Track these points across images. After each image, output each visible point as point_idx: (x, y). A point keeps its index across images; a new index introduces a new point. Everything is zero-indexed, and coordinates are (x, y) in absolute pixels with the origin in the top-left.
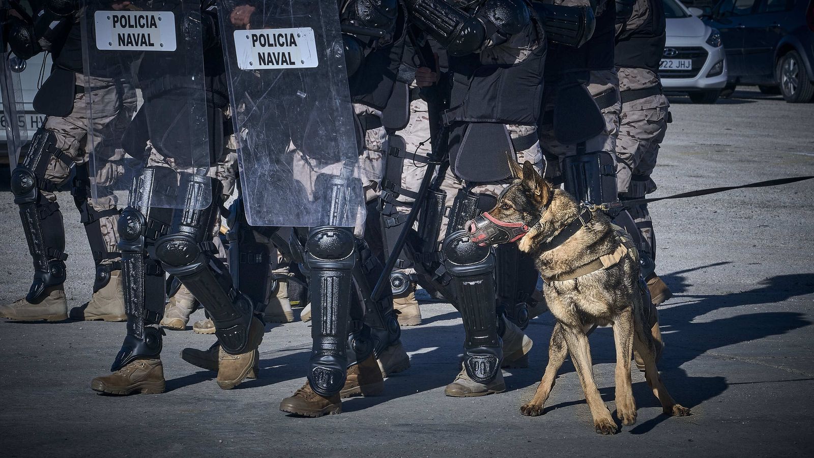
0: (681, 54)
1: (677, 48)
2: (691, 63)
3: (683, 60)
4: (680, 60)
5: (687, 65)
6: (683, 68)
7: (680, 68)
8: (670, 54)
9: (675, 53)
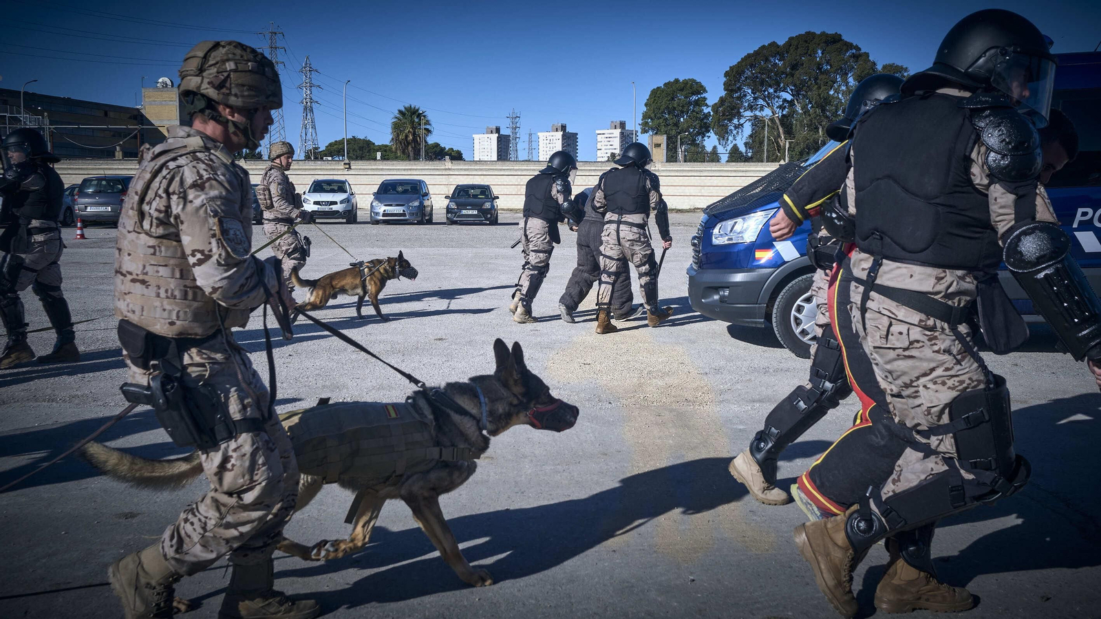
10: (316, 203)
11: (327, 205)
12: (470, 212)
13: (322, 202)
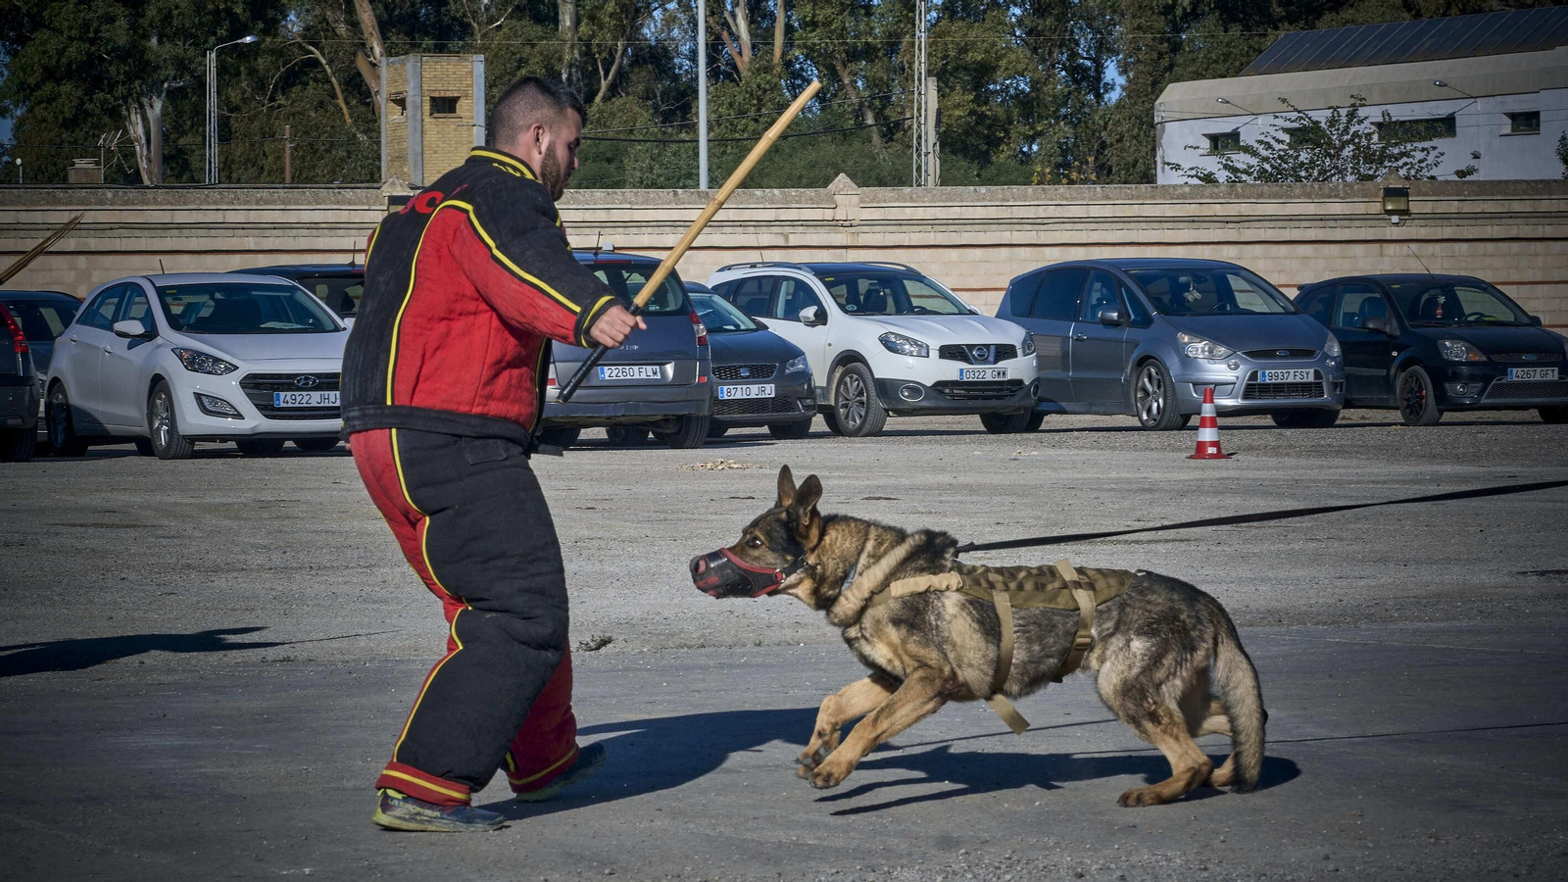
0: (323, 383)
1: (319, 376)
2: (338, 396)
3: (326, 393)
4: (322, 393)
5: (332, 399)
6: (327, 405)
7: (322, 405)
8: (308, 384)
9: (314, 382)
10: (949, 352)
11: (985, 361)
12: (1537, 375)
13: (971, 347)
